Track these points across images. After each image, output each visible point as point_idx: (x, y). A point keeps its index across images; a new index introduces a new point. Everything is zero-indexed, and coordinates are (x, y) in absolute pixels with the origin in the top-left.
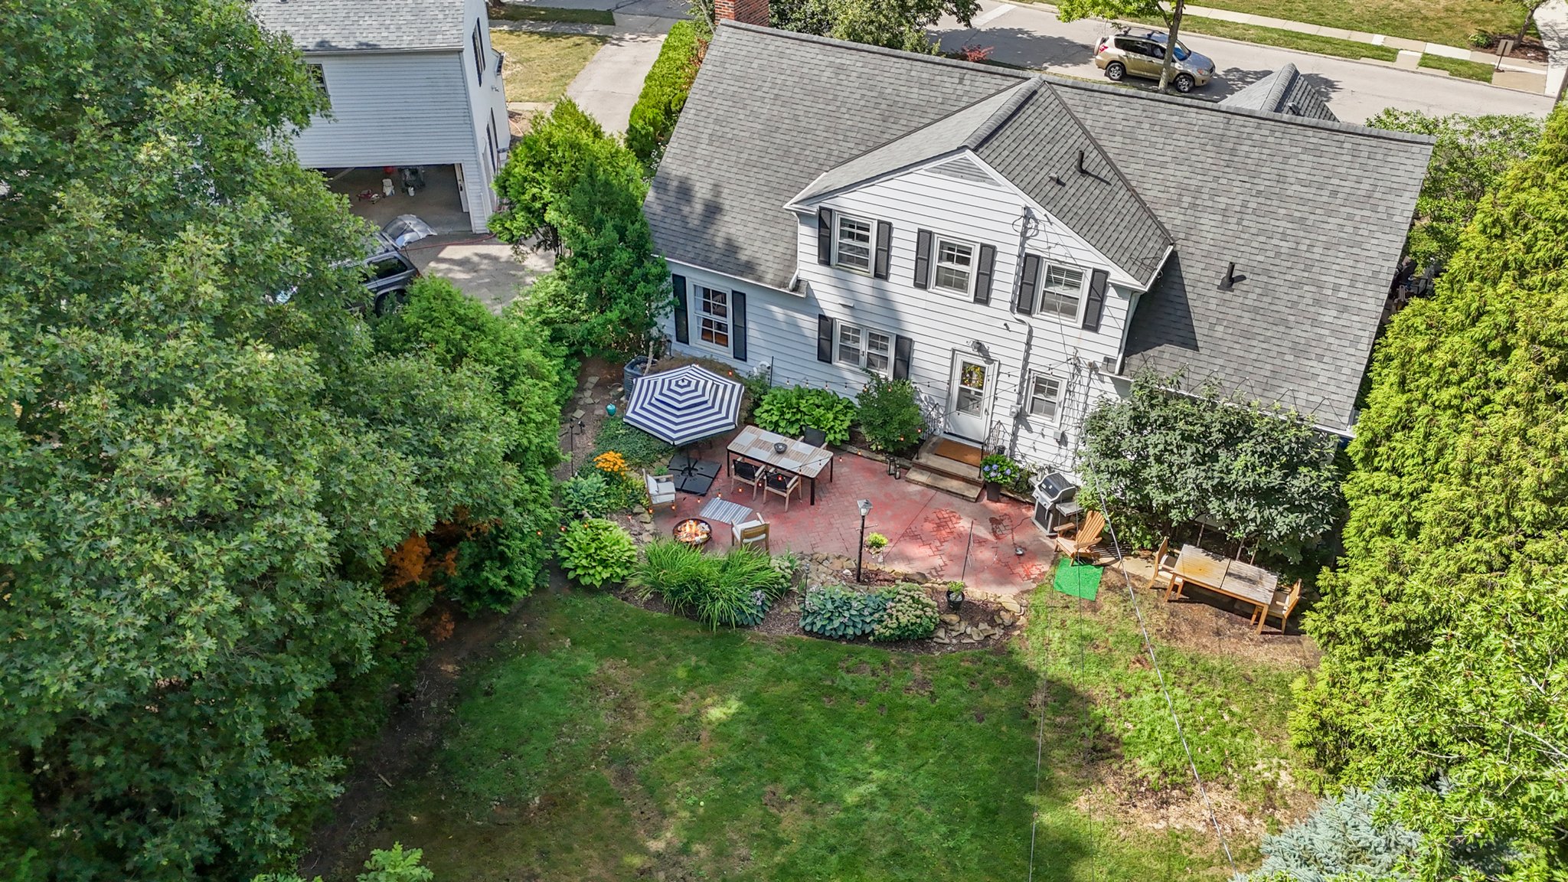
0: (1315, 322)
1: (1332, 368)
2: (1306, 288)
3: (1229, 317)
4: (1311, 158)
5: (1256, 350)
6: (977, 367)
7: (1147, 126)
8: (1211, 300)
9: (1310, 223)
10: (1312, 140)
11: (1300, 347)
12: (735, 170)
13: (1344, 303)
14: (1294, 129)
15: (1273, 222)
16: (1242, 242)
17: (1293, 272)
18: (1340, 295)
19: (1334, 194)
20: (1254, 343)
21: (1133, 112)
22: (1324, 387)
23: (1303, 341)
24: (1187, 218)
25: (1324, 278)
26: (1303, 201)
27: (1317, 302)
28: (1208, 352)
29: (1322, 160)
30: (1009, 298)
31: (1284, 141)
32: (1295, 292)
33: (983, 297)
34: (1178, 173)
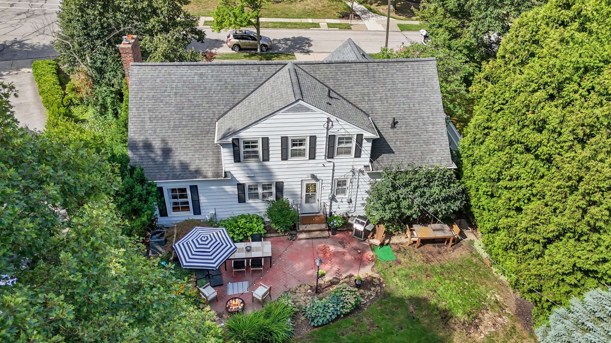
0: (427, 132)
1: (439, 146)
2: (419, 120)
3: (399, 138)
4: (400, 73)
5: (413, 147)
6: (312, 184)
7: (340, 74)
8: (391, 133)
9: (410, 96)
10: (398, 67)
11: (426, 142)
12: (169, 131)
13: (433, 122)
14: (390, 64)
15: (398, 99)
16: (391, 109)
17: (413, 115)
18: (430, 119)
19: (413, 84)
20: (411, 145)
21: (333, 69)
22: (439, 153)
23: (426, 139)
24: (369, 105)
25: (422, 115)
26: (405, 89)
27: (424, 124)
28: (398, 153)
29: (404, 73)
30: (324, 154)
31: (389, 69)
32: (416, 122)
33: (312, 156)
34: (358, 89)
